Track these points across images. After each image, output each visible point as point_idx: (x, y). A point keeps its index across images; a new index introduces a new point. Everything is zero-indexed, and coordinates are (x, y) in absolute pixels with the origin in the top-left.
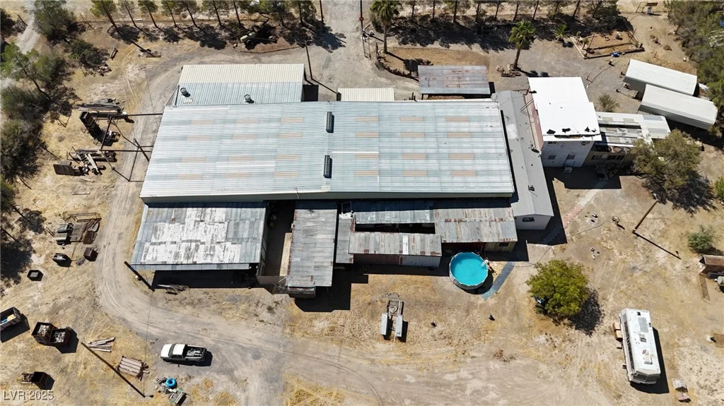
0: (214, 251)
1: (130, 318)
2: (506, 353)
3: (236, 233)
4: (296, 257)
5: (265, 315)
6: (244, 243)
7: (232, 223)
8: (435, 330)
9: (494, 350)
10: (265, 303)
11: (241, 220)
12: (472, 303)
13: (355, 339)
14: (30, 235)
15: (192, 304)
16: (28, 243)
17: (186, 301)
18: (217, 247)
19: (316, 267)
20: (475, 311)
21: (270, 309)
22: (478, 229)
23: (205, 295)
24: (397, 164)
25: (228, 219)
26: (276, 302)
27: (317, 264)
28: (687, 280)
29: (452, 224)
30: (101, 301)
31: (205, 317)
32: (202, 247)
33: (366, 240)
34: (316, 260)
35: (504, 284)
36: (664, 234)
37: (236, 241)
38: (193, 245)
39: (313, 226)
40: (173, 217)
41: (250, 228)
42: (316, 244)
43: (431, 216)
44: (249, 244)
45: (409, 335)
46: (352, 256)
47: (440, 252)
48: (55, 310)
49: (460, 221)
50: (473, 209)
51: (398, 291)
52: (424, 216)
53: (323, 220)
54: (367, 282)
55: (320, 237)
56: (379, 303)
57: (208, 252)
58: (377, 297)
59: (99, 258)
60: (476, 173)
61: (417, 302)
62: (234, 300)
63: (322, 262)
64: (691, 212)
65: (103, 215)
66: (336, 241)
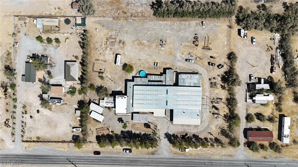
1: (200, 67)
2: (139, 60)
5: (177, 67)
6: (182, 78)
7: (184, 83)
8: (149, 64)
9: (140, 61)
10: (178, 70)
13: (162, 63)
14: (223, 84)
16: (222, 83)
20: (143, 67)
21: (177, 68)
22: (141, 80)
24: (154, 93)
28: (107, 72)
29: (145, 81)
30: (206, 71)
31: (188, 67)
33: (160, 79)
35: (137, 72)
36: (107, 81)
38: (191, 78)
39: (170, 81)
40: (195, 84)
43: (149, 83)
45: (154, 63)
48: (213, 69)
50: (141, 84)
53: (168, 83)
55: (169, 79)
57: (188, 77)
58: (159, 70)
59: (209, 79)
60: (140, 90)
63: (168, 74)
64: (101, 85)
65: (210, 88)
66: (166, 78)
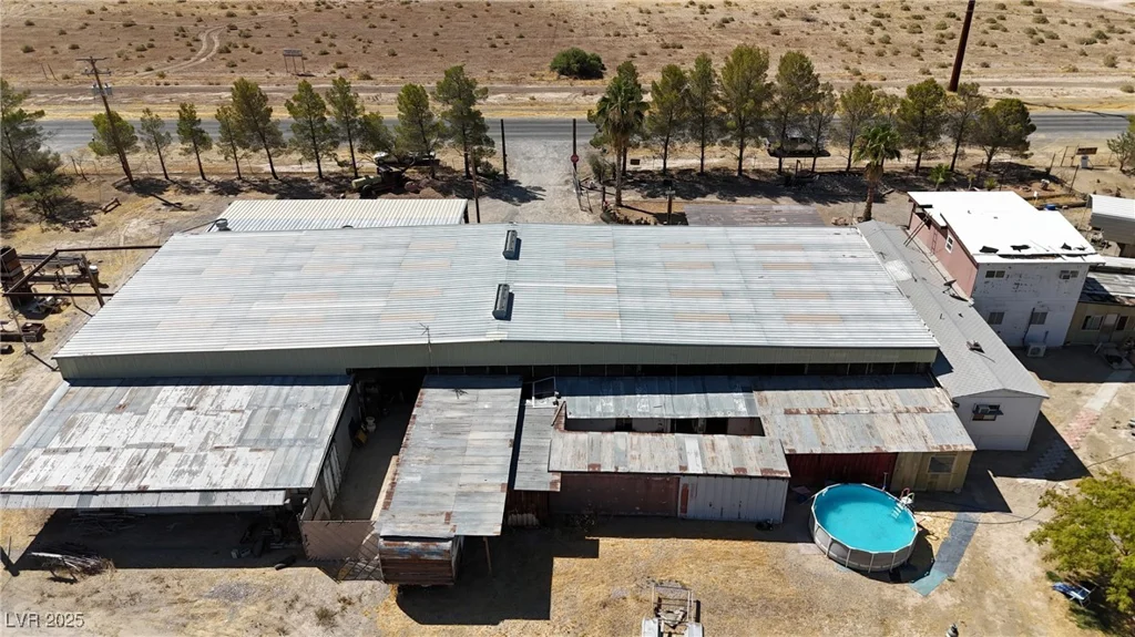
0: (202, 464)
3: (266, 430)
4: (411, 474)
5: (308, 631)
6: (281, 450)
7: (262, 413)
10: (315, 601)
11: (285, 406)
12: (891, 604)
15: (111, 605)
17: (96, 597)
18: (212, 458)
19: (461, 495)
20: (905, 624)
21: (325, 617)
22: (869, 427)
23: (153, 584)
25: (254, 407)
26: (344, 600)
27: (465, 489)
29: (804, 419)
32: (173, 458)
33: (594, 448)
34: (462, 480)
35: (965, 559)
37: (263, 445)
38: (153, 453)
39: (461, 418)
40: (121, 403)
41: (304, 421)
42: (465, 449)
43: (750, 404)
44: (294, 450)
46: (558, 477)
47: (786, 468)
49: (822, 413)
50: (848, 391)
51: (681, 574)
52: (733, 404)
53: (486, 407)
54: (596, 556)
55: (476, 437)
56: (631, 603)
57: (186, 467)
58: (624, 589)
60: (841, 319)
61: (737, 601)
62: (230, 595)
63: (479, 485)
66: (516, 444)
